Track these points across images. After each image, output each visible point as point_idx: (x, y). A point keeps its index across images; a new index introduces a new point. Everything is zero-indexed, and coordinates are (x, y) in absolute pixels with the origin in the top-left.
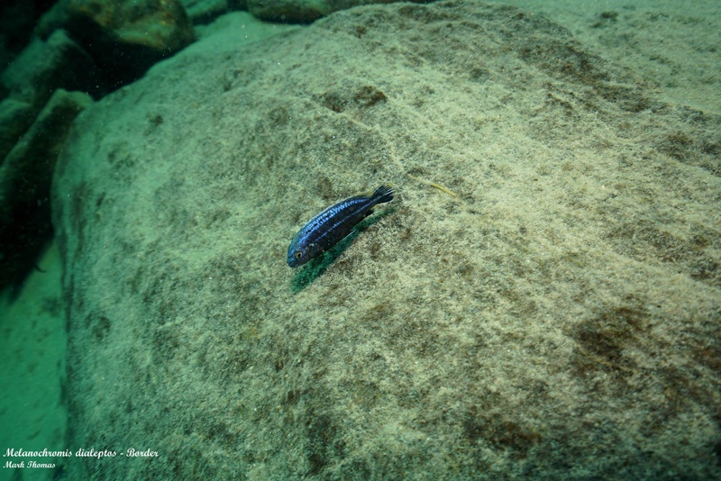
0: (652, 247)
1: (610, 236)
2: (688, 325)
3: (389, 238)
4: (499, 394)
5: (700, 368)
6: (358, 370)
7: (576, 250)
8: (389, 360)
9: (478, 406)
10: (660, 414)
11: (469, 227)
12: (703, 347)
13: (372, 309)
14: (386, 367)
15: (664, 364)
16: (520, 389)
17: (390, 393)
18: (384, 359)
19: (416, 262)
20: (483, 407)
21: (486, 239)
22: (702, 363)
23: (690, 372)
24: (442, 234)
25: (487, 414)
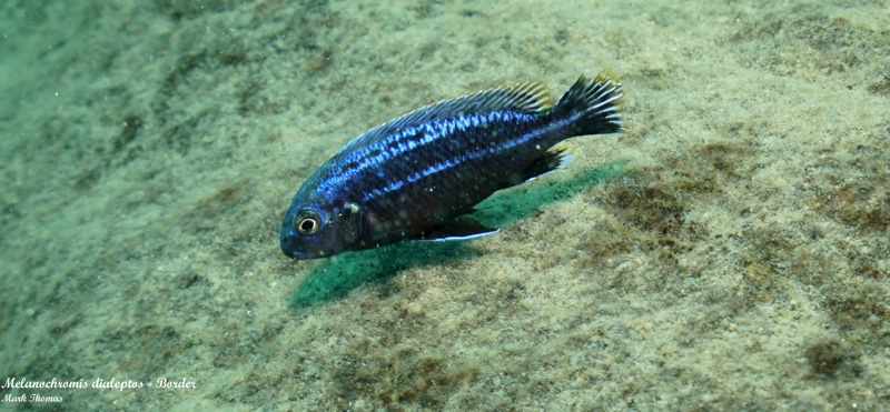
0: (810, 50)
1: (737, 38)
2: (823, 156)
3: (284, 73)
4: (423, 315)
5: (824, 225)
6: (145, 308)
7: (660, 65)
8: (217, 282)
9: (374, 340)
10: (724, 308)
11: (453, 35)
12: (837, 187)
13: (210, 200)
14: (207, 296)
15: (758, 224)
16: (468, 303)
17: (201, 343)
18: (209, 284)
19: (328, 110)
20: (383, 342)
21: (479, 55)
22: (830, 215)
23: (803, 231)
24: (394, 53)
25: (388, 354)
